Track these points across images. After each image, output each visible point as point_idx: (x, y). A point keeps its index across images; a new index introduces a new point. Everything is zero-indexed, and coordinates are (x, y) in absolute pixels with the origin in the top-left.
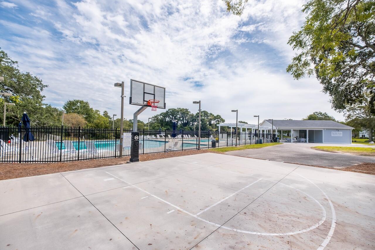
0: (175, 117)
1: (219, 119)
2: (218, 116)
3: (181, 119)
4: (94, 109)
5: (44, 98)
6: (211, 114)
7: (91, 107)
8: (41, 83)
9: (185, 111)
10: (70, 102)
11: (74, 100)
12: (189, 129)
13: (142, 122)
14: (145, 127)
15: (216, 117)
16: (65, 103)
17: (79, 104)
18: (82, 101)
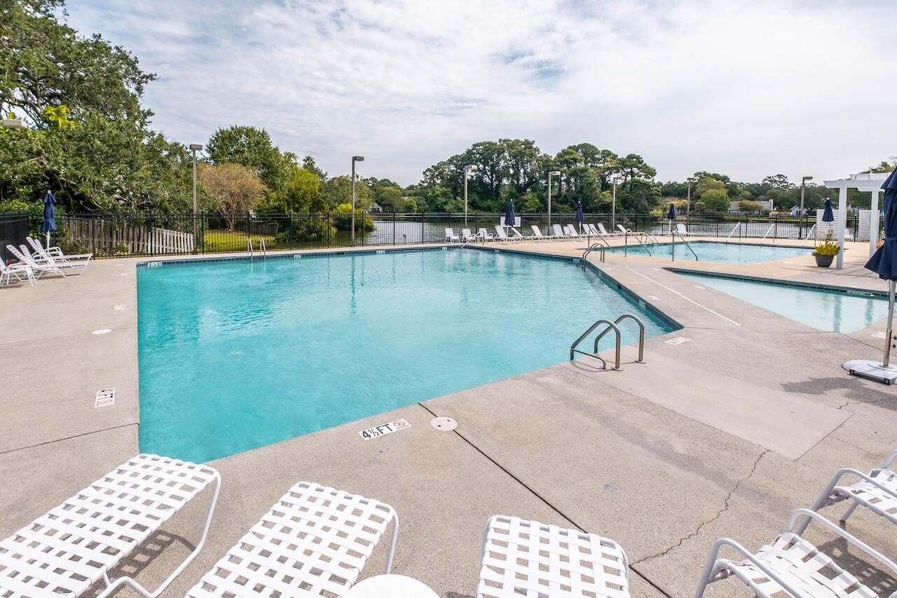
0: (493, 167)
1: (637, 167)
2: (631, 157)
3: (511, 171)
4: (282, 152)
5: (149, 119)
6: (607, 154)
7: (273, 145)
8: (135, 68)
9: (523, 146)
10: (222, 132)
11: (232, 129)
12: (537, 200)
13: (394, 185)
14: (406, 198)
15: (624, 162)
16: (211, 137)
17: (243, 139)
18: (252, 129)
